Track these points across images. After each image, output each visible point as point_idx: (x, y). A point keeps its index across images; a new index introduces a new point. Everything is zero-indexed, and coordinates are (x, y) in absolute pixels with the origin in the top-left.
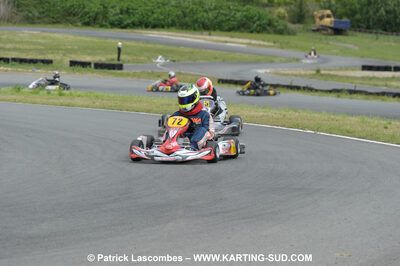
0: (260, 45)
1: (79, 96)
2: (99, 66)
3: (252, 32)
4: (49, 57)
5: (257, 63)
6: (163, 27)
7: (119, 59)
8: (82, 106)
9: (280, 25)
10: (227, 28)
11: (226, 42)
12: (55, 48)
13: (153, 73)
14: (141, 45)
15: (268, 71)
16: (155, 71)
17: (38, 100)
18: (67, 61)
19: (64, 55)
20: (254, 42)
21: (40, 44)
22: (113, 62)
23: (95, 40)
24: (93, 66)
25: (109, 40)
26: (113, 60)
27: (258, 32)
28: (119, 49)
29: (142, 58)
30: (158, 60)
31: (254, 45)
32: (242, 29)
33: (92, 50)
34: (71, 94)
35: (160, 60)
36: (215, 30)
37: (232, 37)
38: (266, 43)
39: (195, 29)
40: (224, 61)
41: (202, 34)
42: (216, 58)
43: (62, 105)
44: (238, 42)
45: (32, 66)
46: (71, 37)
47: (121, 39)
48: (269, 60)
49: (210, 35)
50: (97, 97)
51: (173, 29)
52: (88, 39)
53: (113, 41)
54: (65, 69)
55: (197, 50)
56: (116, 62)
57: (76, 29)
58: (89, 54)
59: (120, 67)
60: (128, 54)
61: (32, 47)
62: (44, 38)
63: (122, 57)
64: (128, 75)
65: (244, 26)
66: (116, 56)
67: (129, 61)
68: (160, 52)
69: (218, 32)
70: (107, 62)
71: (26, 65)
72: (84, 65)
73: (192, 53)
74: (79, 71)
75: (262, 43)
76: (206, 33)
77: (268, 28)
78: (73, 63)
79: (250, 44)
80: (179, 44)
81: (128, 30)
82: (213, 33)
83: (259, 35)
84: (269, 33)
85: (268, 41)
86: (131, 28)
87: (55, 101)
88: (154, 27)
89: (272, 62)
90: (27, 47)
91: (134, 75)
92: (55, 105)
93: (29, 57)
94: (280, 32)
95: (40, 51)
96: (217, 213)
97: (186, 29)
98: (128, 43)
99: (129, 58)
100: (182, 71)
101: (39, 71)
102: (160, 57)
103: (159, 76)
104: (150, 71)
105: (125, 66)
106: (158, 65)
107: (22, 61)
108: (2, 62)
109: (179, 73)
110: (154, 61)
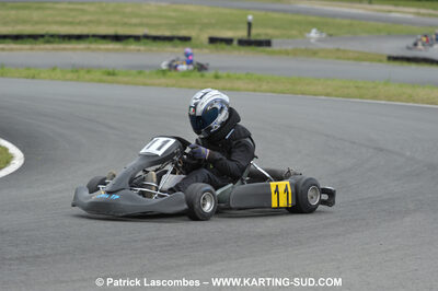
2: (244, 43)
11: (390, 11)
13: (306, 50)
14: (290, 17)
16: (309, 47)
18: (207, 40)
19: (201, 30)
20: (422, 11)
22: (259, 39)
24: (235, 43)
26: (258, 35)
29: (294, 32)
30: (312, 35)
35: (314, 34)
37: (396, 5)
40: (390, 35)
41: (361, 3)
42: (379, 31)
44: (405, 12)
45: (167, 44)
49: (370, 3)
54: (205, 47)
55: (357, 22)
58: (230, 29)
59: (268, 43)
64: (280, 53)
67: (277, 37)
71: (159, 43)
72: (228, 41)
78: (213, 40)
82: (374, 1)
83: (428, 3)
91: (287, 53)
99: (276, 32)
100: (342, 48)
101: (176, 50)
102: (314, 31)
103: (315, 53)
104: (303, 47)
105: (274, 41)
106: (312, 41)
107: (156, 39)
108: (132, 40)
109: (338, 50)
110: (307, 35)
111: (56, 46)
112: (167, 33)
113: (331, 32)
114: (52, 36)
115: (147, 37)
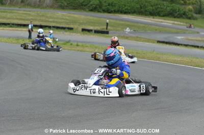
0: (179, 24)
1: (87, 46)
2: (97, 32)
3: (175, 17)
4: (71, 26)
5: (177, 33)
6: (129, 13)
7: (107, 29)
8: (89, 52)
9: (190, 15)
10: (162, 15)
11: (162, 22)
12: (75, 22)
13: (124, 36)
14: (118, 22)
15: (183, 37)
16: (125, 35)
17: (66, 48)
18: (81, 30)
19: (79, 25)
20: (176, 22)
21: (67, 19)
22: (103, 30)
23: (95, 18)
24: (93, 31)
25: (102, 19)
26: (104, 29)
27: (178, 18)
28: (107, 24)
29: (119, 29)
30: (127, 30)
31: (176, 24)
32: (170, 16)
33: (94, 24)
34: (83, 46)
35: (128, 30)
36: (156, 16)
37: (165, 19)
38: (182, 24)
39: (146, 15)
40: (161, 32)
41: (149, 18)
42: (156, 30)
43: (78, 51)
44: (168, 22)
45: (63, 31)
46: (83, 17)
47: (108, 19)
48: (183, 32)
49: (153, 18)
50: (96, 47)
51: (135, 14)
52: (92, 18)
53: (104, 19)
54: (80, 33)
55: (147, 26)
56: (105, 30)
57: (85, 13)
58: (92, 26)
59: (107, 33)
60: (112, 26)
61: (63, 21)
62: (69, 16)
63: (109, 27)
65: (171, 14)
66: (105, 27)
67: (112, 30)
68: (128, 26)
69: (158, 17)
70: (101, 30)
71: (59, 30)
72: (89, 31)
73: (144, 27)
74: (86, 34)
75: (180, 23)
76: (152, 17)
77: (183, 16)
78: (83, 30)
79: (174, 23)
80: (138, 22)
81: (112, 14)
82: (155, 17)
83: (178, 19)
84: (183, 18)
85: (183, 22)
86: (113, 13)
87: (75, 49)
88: (125, 13)
89: (185, 33)
90: (60, 21)
92: (75, 50)
93: (61, 26)
94: (190, 18)
95: (67, 23)
96: (158, 109)
97: (142, 15)
98: (112, 21)
99: (112, 28)
100: (139, 36)
101: (66, 33)
102: (128, 28)
103: (127, 38)
104: (122, 35)
105: (110, 32)
106: (127, 33)
107: (58, 28)
108: (47, 28)
109: (137, 37)
110: (125, 30)
111: (14, 29)
112: (64, 26)
113: (135, 29)
114: (13, 24)
115: (54, 27)
